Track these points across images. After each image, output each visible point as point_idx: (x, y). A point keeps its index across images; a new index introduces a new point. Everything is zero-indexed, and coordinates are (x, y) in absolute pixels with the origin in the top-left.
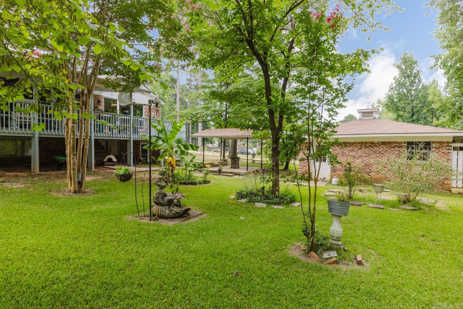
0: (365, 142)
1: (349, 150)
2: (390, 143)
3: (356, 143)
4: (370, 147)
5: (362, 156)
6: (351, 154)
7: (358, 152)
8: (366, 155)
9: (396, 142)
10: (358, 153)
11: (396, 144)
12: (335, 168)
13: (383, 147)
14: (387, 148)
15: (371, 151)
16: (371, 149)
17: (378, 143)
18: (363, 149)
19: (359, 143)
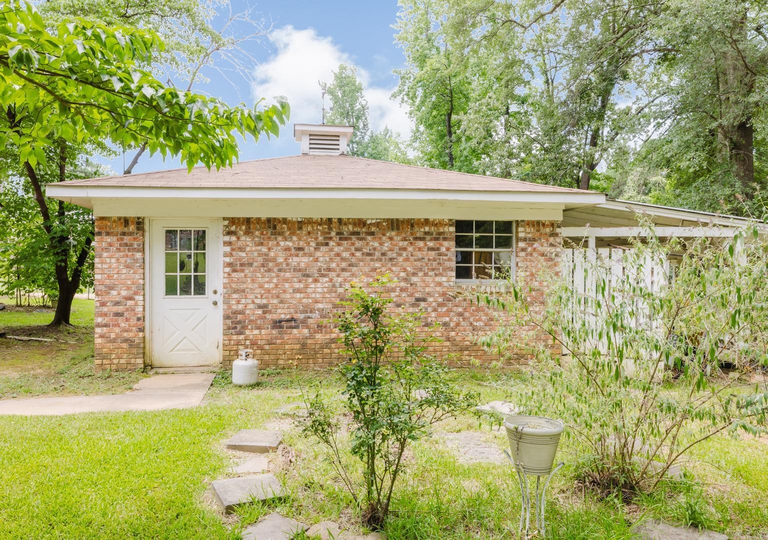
0: (340, 220)
1: (288, 249)
2: (412, 226)
3: (309, 222)
4: (354, 238)
5: (329, 270)
6: (294, 261)
7: (318, 254)
8: (344, 265)
9: (427, 222)
10: (317, 260)
11: (427, 229)
12: (240, 317)
13: (391, 239)
14: (405, 239)
15: (357, 250)
16: (359, 244)
17: (378, 225)
18: (331, 243)
19: (321, 223)
